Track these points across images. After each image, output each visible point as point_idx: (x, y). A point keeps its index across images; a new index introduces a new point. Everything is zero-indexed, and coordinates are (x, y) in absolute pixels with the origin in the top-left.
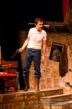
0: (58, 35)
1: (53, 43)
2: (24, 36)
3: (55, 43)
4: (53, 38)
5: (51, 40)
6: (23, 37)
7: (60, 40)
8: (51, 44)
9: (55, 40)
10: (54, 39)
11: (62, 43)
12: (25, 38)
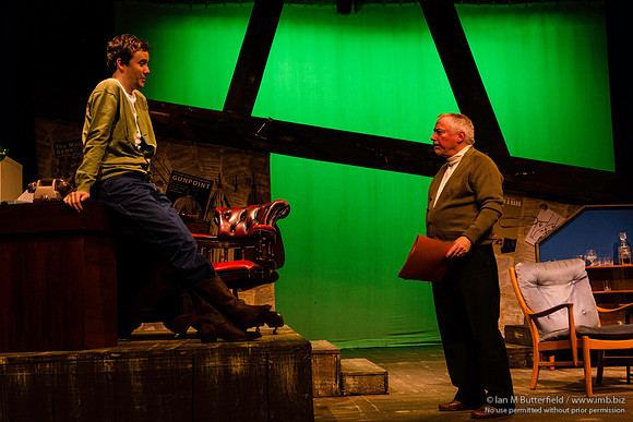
0: (193, 150)
1: (173, 174)
2: (48, 141)
3: (184, 175)
4: (174, 159)
5: (167, 163)
6: (48, 144)
7: (201, 169)
8: (167, 177)
9: (182, 166)
10: (178, 162)
11: (208, 178)
12: (53, 148)
